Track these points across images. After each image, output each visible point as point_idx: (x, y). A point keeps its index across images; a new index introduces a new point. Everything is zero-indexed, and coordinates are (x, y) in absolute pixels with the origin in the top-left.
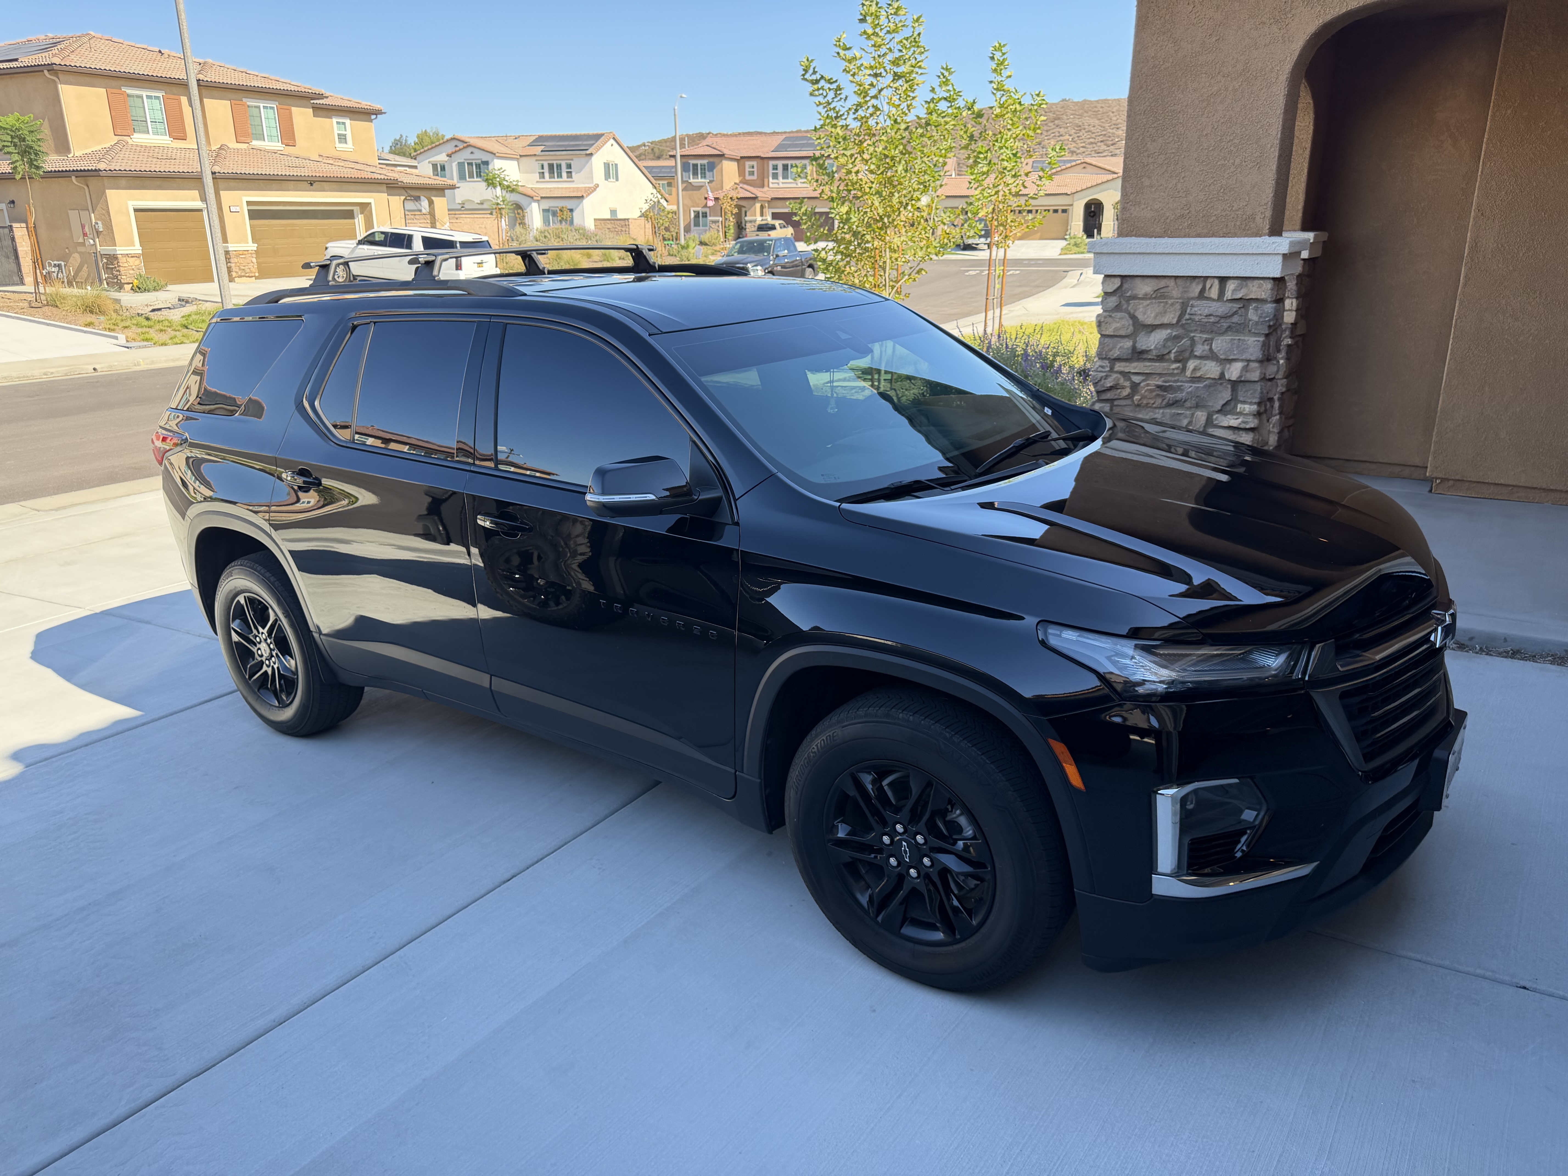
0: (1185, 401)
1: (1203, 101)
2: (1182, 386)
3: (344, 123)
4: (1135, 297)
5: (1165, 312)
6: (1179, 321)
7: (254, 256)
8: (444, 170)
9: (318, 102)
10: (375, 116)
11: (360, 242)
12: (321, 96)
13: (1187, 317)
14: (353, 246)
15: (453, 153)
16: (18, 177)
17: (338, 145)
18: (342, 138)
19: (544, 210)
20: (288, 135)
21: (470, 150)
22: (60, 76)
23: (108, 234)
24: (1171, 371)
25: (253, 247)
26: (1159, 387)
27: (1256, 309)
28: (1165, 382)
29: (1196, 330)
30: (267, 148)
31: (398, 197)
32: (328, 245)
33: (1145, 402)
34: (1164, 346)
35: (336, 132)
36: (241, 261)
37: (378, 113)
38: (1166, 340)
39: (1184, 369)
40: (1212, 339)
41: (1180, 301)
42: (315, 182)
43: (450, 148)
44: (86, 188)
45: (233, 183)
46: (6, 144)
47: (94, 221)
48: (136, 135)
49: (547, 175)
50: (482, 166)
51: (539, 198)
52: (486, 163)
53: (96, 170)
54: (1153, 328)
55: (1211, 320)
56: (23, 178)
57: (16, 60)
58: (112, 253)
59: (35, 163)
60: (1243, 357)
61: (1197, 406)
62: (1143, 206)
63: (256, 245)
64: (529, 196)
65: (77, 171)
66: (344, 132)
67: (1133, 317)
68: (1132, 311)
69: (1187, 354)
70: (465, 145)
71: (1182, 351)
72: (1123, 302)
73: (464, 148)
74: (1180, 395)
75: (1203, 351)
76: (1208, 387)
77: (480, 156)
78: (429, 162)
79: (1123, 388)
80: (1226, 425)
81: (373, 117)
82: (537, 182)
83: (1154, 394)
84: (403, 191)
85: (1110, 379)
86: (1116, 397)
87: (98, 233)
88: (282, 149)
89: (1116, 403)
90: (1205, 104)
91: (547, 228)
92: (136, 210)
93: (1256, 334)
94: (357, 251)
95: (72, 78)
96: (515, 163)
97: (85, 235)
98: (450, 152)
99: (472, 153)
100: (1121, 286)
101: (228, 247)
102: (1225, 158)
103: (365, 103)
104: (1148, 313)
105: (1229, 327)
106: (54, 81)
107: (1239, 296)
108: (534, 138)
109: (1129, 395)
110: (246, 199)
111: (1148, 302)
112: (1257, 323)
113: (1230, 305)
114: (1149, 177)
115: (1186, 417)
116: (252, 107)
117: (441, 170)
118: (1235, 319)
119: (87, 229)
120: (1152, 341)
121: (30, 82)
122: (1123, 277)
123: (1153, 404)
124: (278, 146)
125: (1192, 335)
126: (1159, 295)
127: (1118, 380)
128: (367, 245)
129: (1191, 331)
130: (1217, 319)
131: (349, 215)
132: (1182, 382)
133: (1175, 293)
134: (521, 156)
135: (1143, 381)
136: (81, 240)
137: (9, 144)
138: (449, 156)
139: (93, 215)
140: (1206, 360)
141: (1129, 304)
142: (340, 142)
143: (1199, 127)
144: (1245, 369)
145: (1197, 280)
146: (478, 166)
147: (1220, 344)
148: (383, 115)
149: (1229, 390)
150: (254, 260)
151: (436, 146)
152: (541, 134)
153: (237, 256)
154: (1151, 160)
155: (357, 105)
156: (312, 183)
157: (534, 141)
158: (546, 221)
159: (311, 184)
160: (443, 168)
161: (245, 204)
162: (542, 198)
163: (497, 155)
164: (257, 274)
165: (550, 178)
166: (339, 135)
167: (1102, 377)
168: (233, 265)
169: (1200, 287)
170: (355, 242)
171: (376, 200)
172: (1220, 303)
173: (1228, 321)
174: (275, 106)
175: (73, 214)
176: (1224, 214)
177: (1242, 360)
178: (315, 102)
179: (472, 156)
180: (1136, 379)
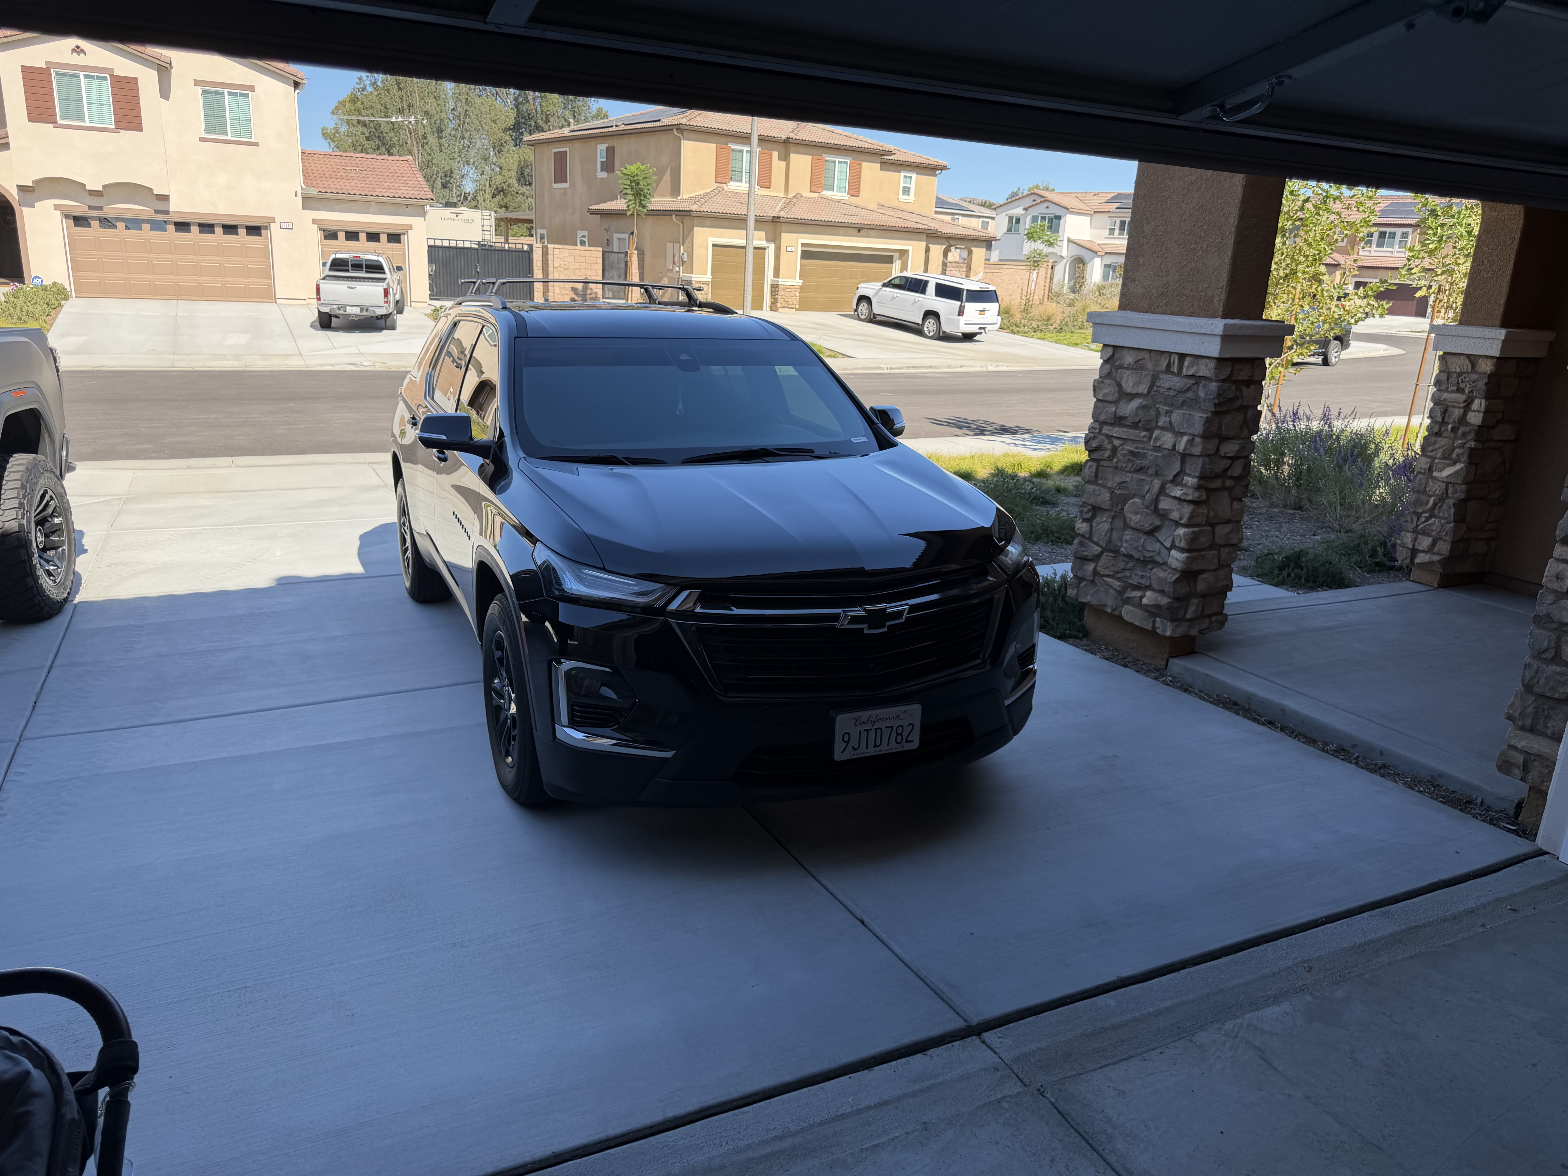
0: (1148, 468)
1: (1184, 188)
2: (1146, 453)
3: (910, 177)
4: (1121, 367)
5: (1140, 383)
6: (1149, 392)
7: (798, 290)
8: (1019, 223)
9: (888, 157)
10: (940, 171)
11: (884, 285)
12: (890, 153)
13: (1155, 388)
14: (878, 288)
15: (1029, 207)
16: (629, 213)
17: (901, 196)
18: (906, 191)
19: (1106, 266)
20: (854, 188)
21: (1046, 204)
22: (685, 133)
23: (688, 264)
24: (1141, 439)
25: (798, 282)
26: (1131, 452)
27: (1205, 386)
28: (1137, 448)
29: (1161, 402)
30: (834, 197)
31: (940, 246)
32: (859, 286)
33: (1120, 465)
34: (1136, 414)
35: (902, 185)
36: (786, 294)
37: (943, 168)
38: (1138, 409)
39: (1150, 438)
40: (1171, 412)
41: (1151, 373)
42: (862, 228)
43: (1028, 202)
44: (681, 225)
45: (793, 227)
46: (626, 187)
47: (682, 252)
48: (732, 183)
49: (1117, 232)
50: (1054, 220)
51: (1103, 254)
52: (1059, 218)
53: (689, 211)
54: (1133, 396)
55: (1171, 394)
56: (632, 215)
57: (659, 121)
58: (689, 279)
59: (643, 202)
60: (1190, 432)
61: (1157, 474)
62: (1137, 283)
63: (802, 281)
64: (1093, 251)
65: (677, 211)
66: (908, 185)
67: (1119, 385)
68: (1118, 379)
69: (1154, 424)
70: (1043, 199)
71: (1149, 421)
72: (1113, 370)
73: (1042, 202)
74: (1145, 463)
75: (1165, 422)
76: (1165, 457)
77: (1055, 211)
78: (1006, 215)
79: (1106, 450)
80: (1173, 495)
81: (938, 172)
82: (1106, 238)
83: (1127, 458)
84: (945, 241)
85: (1096, 440)
86: (1101, 458)
87: (683, 262)
88: (847, 198)
89: (1101, 463)
90: (1185, 192)
91: (1105, 283)
92: (714, 245)
93: (1204, 411)
94: (881, 292)
95: (693, 135)
96: (1088, 218)
97: (674, 263)
98: (1027, 206)
99: (1047, 207)
100: (1113, 355)
101: (778, 281)
102: (1196, 243)
103: (933, 160)
104: (1129, 383)
105: (1184, 401)
106: (680, 138)
107: (1191, 373)
108: (1113, 195)
109: (1109, 457)
110: (801, 241)
111: (1130, 372)
112: (1205, 400)
113: (1186, 380)
114: (1143, 257)
115: (1147, 484)
116: (829, 161)
117: (1016, 223)
118: (1189, 394)
119: (676, 259)
120: (1129, 408)
121: (664, 138)
122: (1115, 347)
123: (1125, 467)
124: (844, 196)
125: (1157, 406)
126: (1138, 366)
127: (1103, 442)
128: (890, 287)
129: (1158, 403)
130: (1176, 393)
131: (889, 260)
132: (1147, 449)
133: (1150, 366)
134: (1095, 212)
135: (1122, 445)
136: (671, 267)
137: (628, 187)
138: (1026, 209)
139: (682, 247)
140: (1166, 431)
141: (1117, 372)
142: (903, 194)
143: (1180, 212)
144: (1190, 442)
145: (1165, 355)
146: (1051, 220)
147: (1177, 416)
148: (947, 171)
149: (1179, 462)
150: (798, 294)
151: (1016, 200)
152: (1121, 192)
153: (784, 290)
154: (1146, 241)
155: (925, 161)
156: (860, 229)
157: (1113, 198)
158: (1105, 277)
159: (859, 231)
160: (1018, 221)
161: (800, 245)
162: (1106, 253)
163: (1071, 210)
164: (797, 307)
165: (1119, 234)
166: (904, 187)
167: (1090, 438)
168: (779, 297)
169: (1167, 362)
170: (881, 284)
171: (915, 248)
172: (1179, 378)
173: (1184, 395)
174: (849, 161)
175: (670, 245)
176: (1191, 294)
177: (1189, 434)
178: (885, 157)
179: (1047, 211)
180: (1117, 443)
